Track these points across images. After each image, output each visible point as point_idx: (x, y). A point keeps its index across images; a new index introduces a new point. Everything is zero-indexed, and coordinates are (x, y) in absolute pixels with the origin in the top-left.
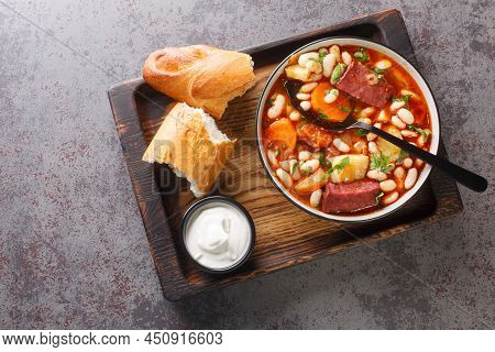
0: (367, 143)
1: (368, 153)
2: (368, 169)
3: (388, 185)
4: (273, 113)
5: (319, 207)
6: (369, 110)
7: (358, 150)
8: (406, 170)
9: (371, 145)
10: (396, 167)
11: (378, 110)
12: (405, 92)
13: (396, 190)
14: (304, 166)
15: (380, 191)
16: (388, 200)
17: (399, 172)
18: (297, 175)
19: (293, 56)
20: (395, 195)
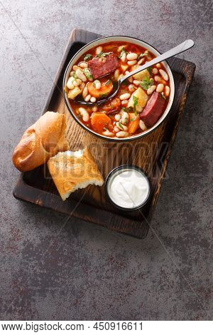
1: (138, 86)
2: (146, 91)
4: (86, 118)
5: (148, 127)
6: (117, 72)
7: (133, 90)
8: (159, 74)
9: (135, 82)
10: (154, 78)
12: (120, 48)
13: (165, 86)
14: (123, 121)
15: (160, 93)
16: (167, 93)
17: (157, 78)
18: (125, 128)
19: (64, 89)
20: (167, 87)
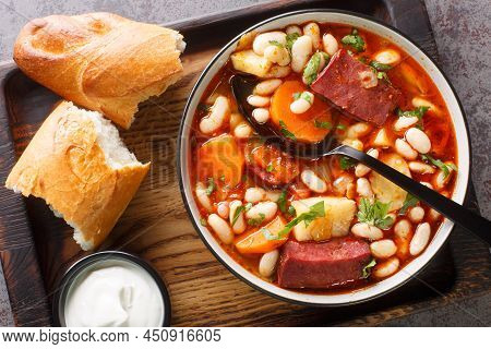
0: (355, 180)
1: (355, 196)
2: (354, 221)
3: (384, 248)
4: (208, 124)
5: (273, 277)
6: (360, 128)
7: (340, 190)
8: (414, 226)
9: (361, 183)
10: (399, 219)
11: (374, 128)
12: (419, 102)
13: (395, 256)
14: (253, 213)
15: (371, 257)
16: (383, 271)
17: (403, 228)
18: (239, 226)
19: (244, 36)
20: (394, 264)
